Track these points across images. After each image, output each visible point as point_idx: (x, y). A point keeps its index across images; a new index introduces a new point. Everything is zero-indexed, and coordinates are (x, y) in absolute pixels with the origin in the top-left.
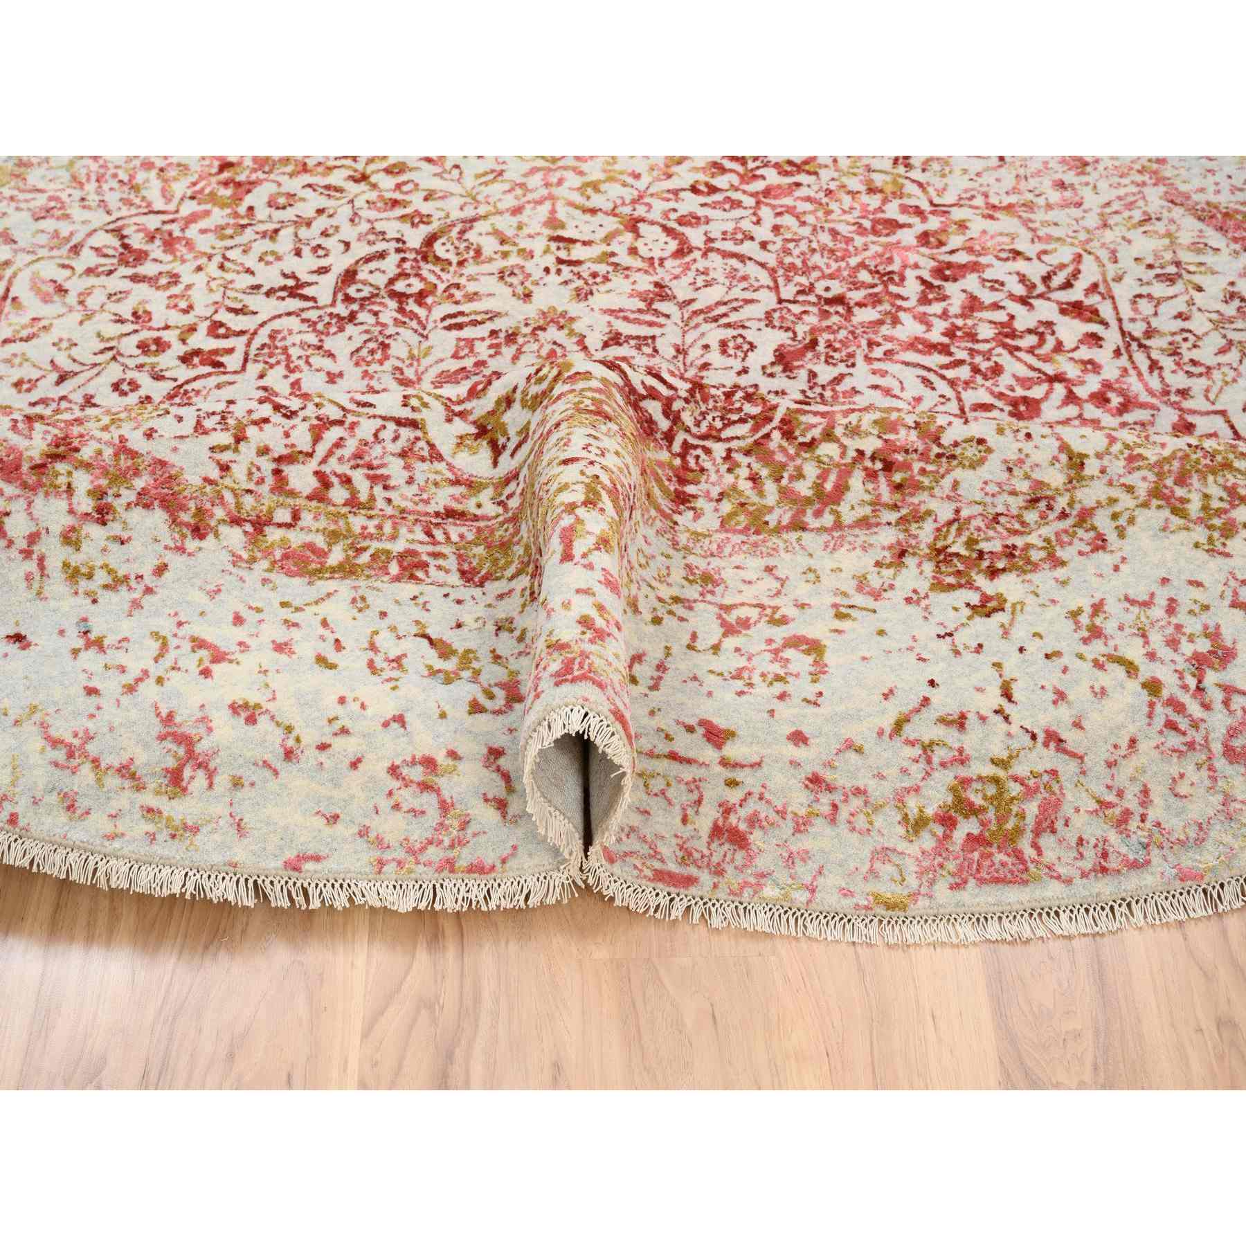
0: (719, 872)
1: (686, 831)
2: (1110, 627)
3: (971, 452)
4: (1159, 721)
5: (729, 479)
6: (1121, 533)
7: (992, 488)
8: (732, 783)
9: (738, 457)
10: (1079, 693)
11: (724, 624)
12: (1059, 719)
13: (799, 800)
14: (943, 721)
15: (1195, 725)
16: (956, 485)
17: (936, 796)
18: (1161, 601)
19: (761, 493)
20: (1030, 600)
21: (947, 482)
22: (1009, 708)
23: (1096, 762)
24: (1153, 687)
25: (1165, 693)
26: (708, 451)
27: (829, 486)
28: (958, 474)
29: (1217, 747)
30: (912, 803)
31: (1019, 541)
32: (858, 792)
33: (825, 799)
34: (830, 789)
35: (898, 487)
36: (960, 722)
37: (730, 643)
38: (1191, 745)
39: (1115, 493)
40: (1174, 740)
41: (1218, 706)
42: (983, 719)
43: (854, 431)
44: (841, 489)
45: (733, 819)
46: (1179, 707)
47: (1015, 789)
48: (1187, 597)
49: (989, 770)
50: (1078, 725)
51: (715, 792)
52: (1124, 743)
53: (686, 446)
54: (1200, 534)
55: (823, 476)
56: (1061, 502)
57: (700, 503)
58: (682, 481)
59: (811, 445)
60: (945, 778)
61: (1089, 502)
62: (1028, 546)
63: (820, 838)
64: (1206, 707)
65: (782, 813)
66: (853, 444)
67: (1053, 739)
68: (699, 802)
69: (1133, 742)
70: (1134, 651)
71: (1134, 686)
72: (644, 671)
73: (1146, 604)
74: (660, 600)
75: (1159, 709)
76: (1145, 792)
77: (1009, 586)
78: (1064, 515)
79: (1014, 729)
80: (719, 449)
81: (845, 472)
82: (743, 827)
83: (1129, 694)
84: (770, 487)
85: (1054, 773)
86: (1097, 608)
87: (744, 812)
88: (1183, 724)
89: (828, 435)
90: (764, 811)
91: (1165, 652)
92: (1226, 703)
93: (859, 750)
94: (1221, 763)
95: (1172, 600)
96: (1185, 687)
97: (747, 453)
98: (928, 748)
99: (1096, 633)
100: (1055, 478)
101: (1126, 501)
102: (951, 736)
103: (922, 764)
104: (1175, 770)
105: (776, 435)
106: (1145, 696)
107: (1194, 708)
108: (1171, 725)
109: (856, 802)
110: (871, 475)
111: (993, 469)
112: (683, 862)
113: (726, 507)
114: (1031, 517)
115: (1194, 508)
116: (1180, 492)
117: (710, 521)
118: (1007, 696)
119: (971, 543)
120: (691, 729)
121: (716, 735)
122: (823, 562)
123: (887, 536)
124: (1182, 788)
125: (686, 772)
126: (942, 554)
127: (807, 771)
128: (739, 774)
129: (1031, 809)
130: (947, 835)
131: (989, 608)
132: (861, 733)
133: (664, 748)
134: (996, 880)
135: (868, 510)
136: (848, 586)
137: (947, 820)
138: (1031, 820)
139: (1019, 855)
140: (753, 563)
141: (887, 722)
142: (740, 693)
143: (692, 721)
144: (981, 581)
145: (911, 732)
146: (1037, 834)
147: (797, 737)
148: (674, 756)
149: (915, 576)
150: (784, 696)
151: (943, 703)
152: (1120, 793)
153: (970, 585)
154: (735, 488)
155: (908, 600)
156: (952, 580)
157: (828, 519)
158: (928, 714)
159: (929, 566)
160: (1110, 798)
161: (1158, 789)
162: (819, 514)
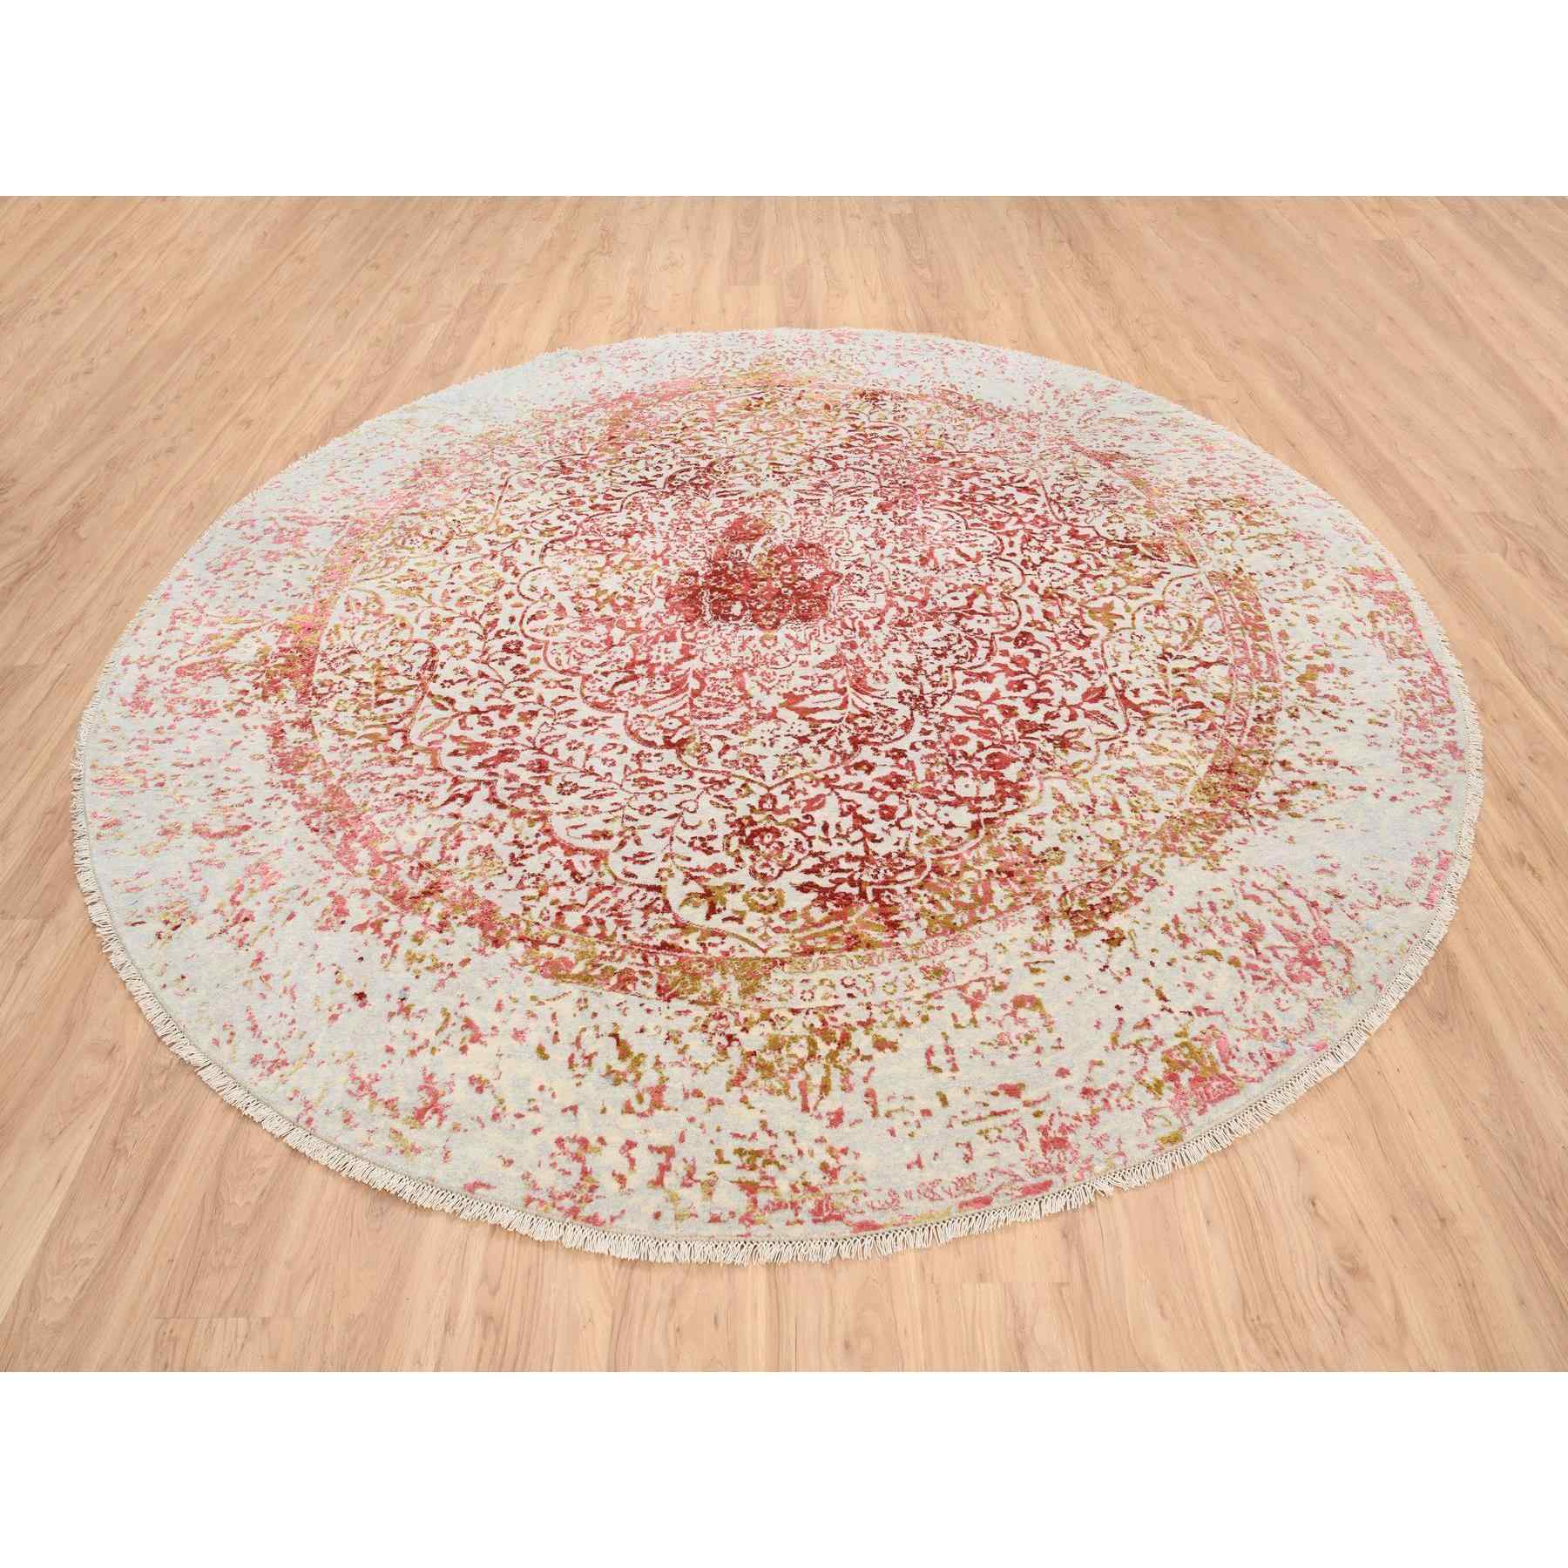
0: (1061, 1170)
1: (1027, 1154)
2: (1189, 932)
3: (1053, 856)
4: (1249, 978)
5: (917, 906)
6: (1161, 874)
7: (1076, 872)
8: (1037, 1114)
9: (917, 891)
10: (1200, 981)
11: (968, 1001)
12: (1196, 998)
13: (1083, 1107)
14: (1136, 1027)
15: (1267, 972)
16: (1055, 875)
17: (1157, 1069)
18: (1205, 906)
19: (942, 908)
20: (1136, 927)
21: (1049, 874)
22: (1167, 1005)
23: (1231, 1012)
24: (1234, 962)
25: (1243, 964)
26: (892, 891)
27: (981, 893)
28: (1053, 869)
29: (1286, 979)
30: (1147, 1078)
31: (1108, 894)
32: (1114, 1086)
33: (1098, 1100)
34: (1097, 1093)
35: (1023, 883)
36: (1147, 1023)
37: (980, 1014)
38: (1272, 983)
39: (1146, 855)
40: (1262, 984)
41: (1272, 959)
42: (1157, 1016)
43: (979, 861)
44: (989, 894)
45: (1051, 1134)
46: (1255, 968)
47: (1198, 1045)
48: (1217, 898)
49: (1178, 1041)
50: (1209, 998)
51: (1030, 1123)
52: (1239, 997)
53: (877, 893)
54: (1202, 862)
55: (974, 891)
56: (1119, 868)
57: (905, 924)
58: (886, 915)
59: (958, 874)
60: (1157, 1055)
61: (1134, 863)
62: (1115, 895)
63: (1110, 1123)
64: (1267, 961)
65: (1077, 1118)
66: (983, 868)
67: (1201, 1010)
68: (1024, 1132)
69: (1242, 993)
70: (1212, 944)
71: (1224, 965)
72: (939, 1059)
73: (1199, 910)
74: (919, 1003)
75: (1245, 972)
76: (1267, 1015)
77: (1119, 921)
78: (1124, 874)
79: (1177, 1013)
80: (900, 889)
81: (986, 884)
82: (1059, 1135)
83: (1225, 971)
84: (945, 904)
85: (1212, 1027)
86: (1176, 921)
87: (1055, 1127)
88: (1262, 974)
89: (966, 868)
90: (1068, 1122)
91: (1226, 937)
92: (1276, 955)
93: (1100, 1064)
94: (1293, 986)
95: (1210, 903)
96: (1251, 956)
97: (921, 887)
98: (1137, 1045)
99: (1185, 939)
100: (1108, 857)
101: (1153, 857)
102: (1146, 1033)
103: (1140, 1055)
104: (1274, 999)
105: (933, 875)
106: (1234, 969)
107: (1262, 965)
108: (1256, 978)
109: (1116, 1094)
110: (1003, 882)
111: (1070, 862)
112: (1036, 1174)
113: (924, 922)
114: (1107, 879)
117: (918, 934)
118: (1163, 998)
119: (1082, 902)
120: (995, 1094)
121: (1013, 1091)
122: (1003, 937)
123: (1032, 911)
124: (1283, 1005)
125: (1008, 1119)
126: (1069, 914)
127: (1079, 1088)
128: (1041, 1107)
129: (1214, 1050)
130: (1177, 1086)
131: (1114, 940)
132: (1096, 1053)
133: (985, 1112)
134: (1222, 1097)
135: (1011, 900)
136: (1027, 948)
137: (1173, 1077)
138: (1217, 1057)
139: (1223, 1077)
140: (962, 952)
141: (1107, 1042)
142: (1012, 1057)
143: (994, 1089)
144: (1101, 923)
145: (1122, 1041)
146: (1225, 1061)
147: (1063, 1073)
148: (994, 1114)
149: (1062, 932)
150: (1039, 1050)
151: (1132, 1017)
152: (1254, 1022)
153: (1096, 928)
154: (923, 909)
155: (1067, 947)
156: (1083, 927)
157: (991, 912)
158: (1127, 1028)
159: (1066, 923)
160: (1252, 1026)
161: (1273, 1012)
162: (983, 911)
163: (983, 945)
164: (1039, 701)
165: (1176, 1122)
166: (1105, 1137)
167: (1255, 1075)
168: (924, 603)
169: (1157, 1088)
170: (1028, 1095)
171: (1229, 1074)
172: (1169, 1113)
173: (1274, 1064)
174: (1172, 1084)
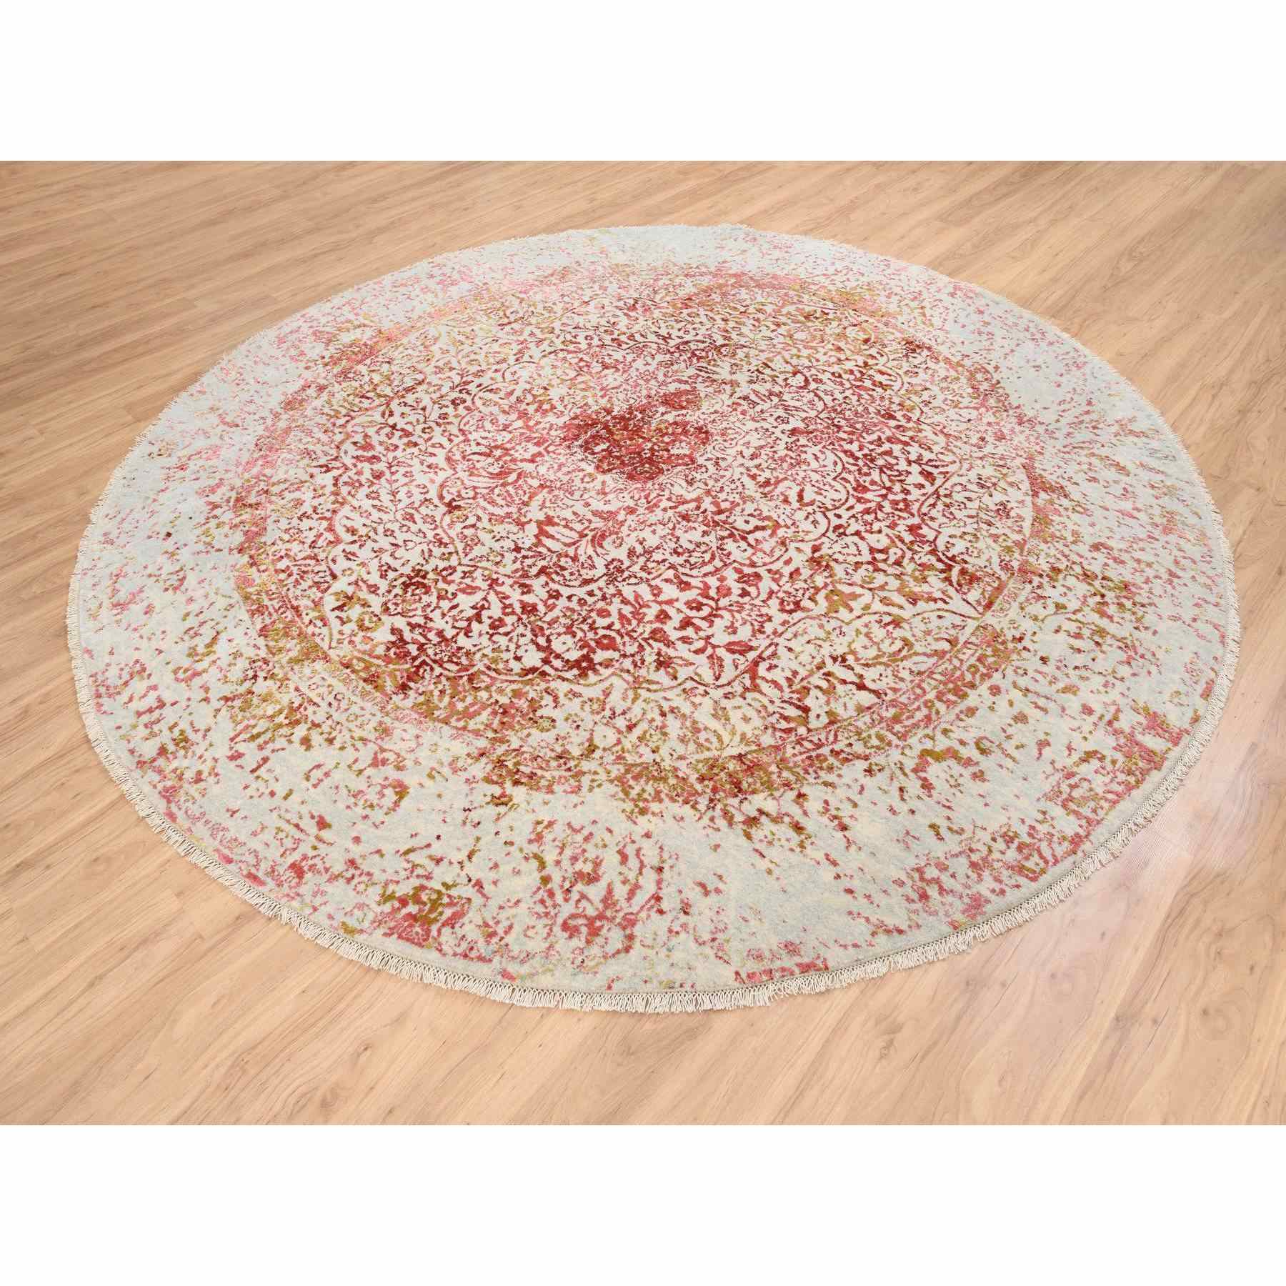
0: (280, 885)
1: (280, 860)
2: (548, 837)
3: (546, 724)
4: (538, 897)
5: (432, 687)
6: (591, 789)
7: (543, 744)
8: (315, 848)
9: (443, 679)
10: (505, 868)
11: (375, 759)
12: (487, 876)
13: (338, 867)
14: (431, 858)
15: (555, 906)
16: (529, 735)
17: (405, 889)
18: (585, 832)
19: (441, 701)
20: (524, 805)
21: (526, 732)
22: (467, 863)
23: (493, 904)
24: (546, 880)
25: (549, 886)
26: (432, 669)
27: (472, 710)
28: (534, 731)
29: (560, 921)
30: (391, 888)
31: (539, 772)
32: (369, 874)
33: (352, 871)
34: (356, 868)
35: (503, 723)
36: (438, 861)
37: (370, 771)
38: (547, 914)
39: (600, 770)
40: (540, 908)
41: (572, 902)
42: (451, 863)
43: (501, 691)
44: (477, 713)
45: (304, 863)
46: (551, 894)
47: (446, 900)
48: (600, 834)
49: (439, 887)
50: (495, 883)
51: (305, 848)
52: (513, 901)
53: (424, 663)
54: (629, 806)
55: (472, 705)
56: (572, 764)
57: (411, 693)
58: (410, 679)
59: (476, 689)
60: (415, 882)
61: (585, 769)
62: (543, 777)
63: (338, 890)
64: (566, 900)
65: (327, 870)
66: (496, 696)
67: (479, 885)
68: (295, 849)
69: (518, 901)
70: (550, 858)
71: (536, 876)
72: (317, 774)
73: (576, 831)
74: (352, 738)
75: (541, 892)
76: (511, 927)
77: (519, 794)
78: (569, 769)
79: (463, 874)
80: (438, 670)
81: (484, 707)
82: (306, 869)
83: (531, 876)
84: (447, 699)
85: (469, 900)
86: (551, 824)
87: (310, 862)
88: (549, 902)
89: (487, 688)
90: (320, 866)
91: (566, 863)
92: (579, 901)
93: (382, 856)
94: (557, 929)
95: (591, 834)
96: (562, 887)
97: (448, 679)
98: (415, 866)
99: (539, 838)
100: (576, 752)
101: (602, 776)
102: (430, 865)
103: (408, 873)
104: (531, 924)
105: (465, 678)
106: (538, 882)
107: (559, 897)
108: (542, 902)
109: (364, 878)
110: (495, 713)
111: (550, 736)
112: (267, 874)
113: (422, 699)
114: (554, 764)
115: (633, 793)
116: (632, 782)
117: (409, 703)
118: (470, 857)
119: (517, 764)
120: (313, 817)
121: (322, 824)
122: (445, 743)
123: (482, 743)
124: (530, 933)
125: (298, 835)
126: (500, 763)
127: (351, 856)
128: (320, 845)
129: (448, 913)
130: (399, 909)
131: (501, 801)
132: (388, 848)
133: (295, 821)
134: (408, 940)
135: (482, 727)
136: (447, 760)
137: (404, 902)
138: (444, 917)
139: (428, 932)
140: (413, 731)
141: (403, 848)
142: (348, 807)
143: (316, 814)
144: (508, 784)
145: (412, 856)
146: (443, 925)
147: (357, 840)
148: (297, 826)
149: (480, 769)
150: (366, 817)
151: (437, 850)
152: (498, 923)
153: (501, 784)
154: (431, 692)
155: (467, 780)
156: (495, 778)
157: (461, 724)
158: (426, 852)
159: (490, 767)
160: (491, 923)
161: (517, 929)
162: (459, 720)
163: (428, 737)
164: (693, 624)
165: (366, 924)
166: (323, 893)
167: (445, 948)
168: (720, 512)
169: (386, 898)
170: (325, 834)
171: (434, 933)
172: (371, 916)
173: (466, 956)
174: (397, 904)
